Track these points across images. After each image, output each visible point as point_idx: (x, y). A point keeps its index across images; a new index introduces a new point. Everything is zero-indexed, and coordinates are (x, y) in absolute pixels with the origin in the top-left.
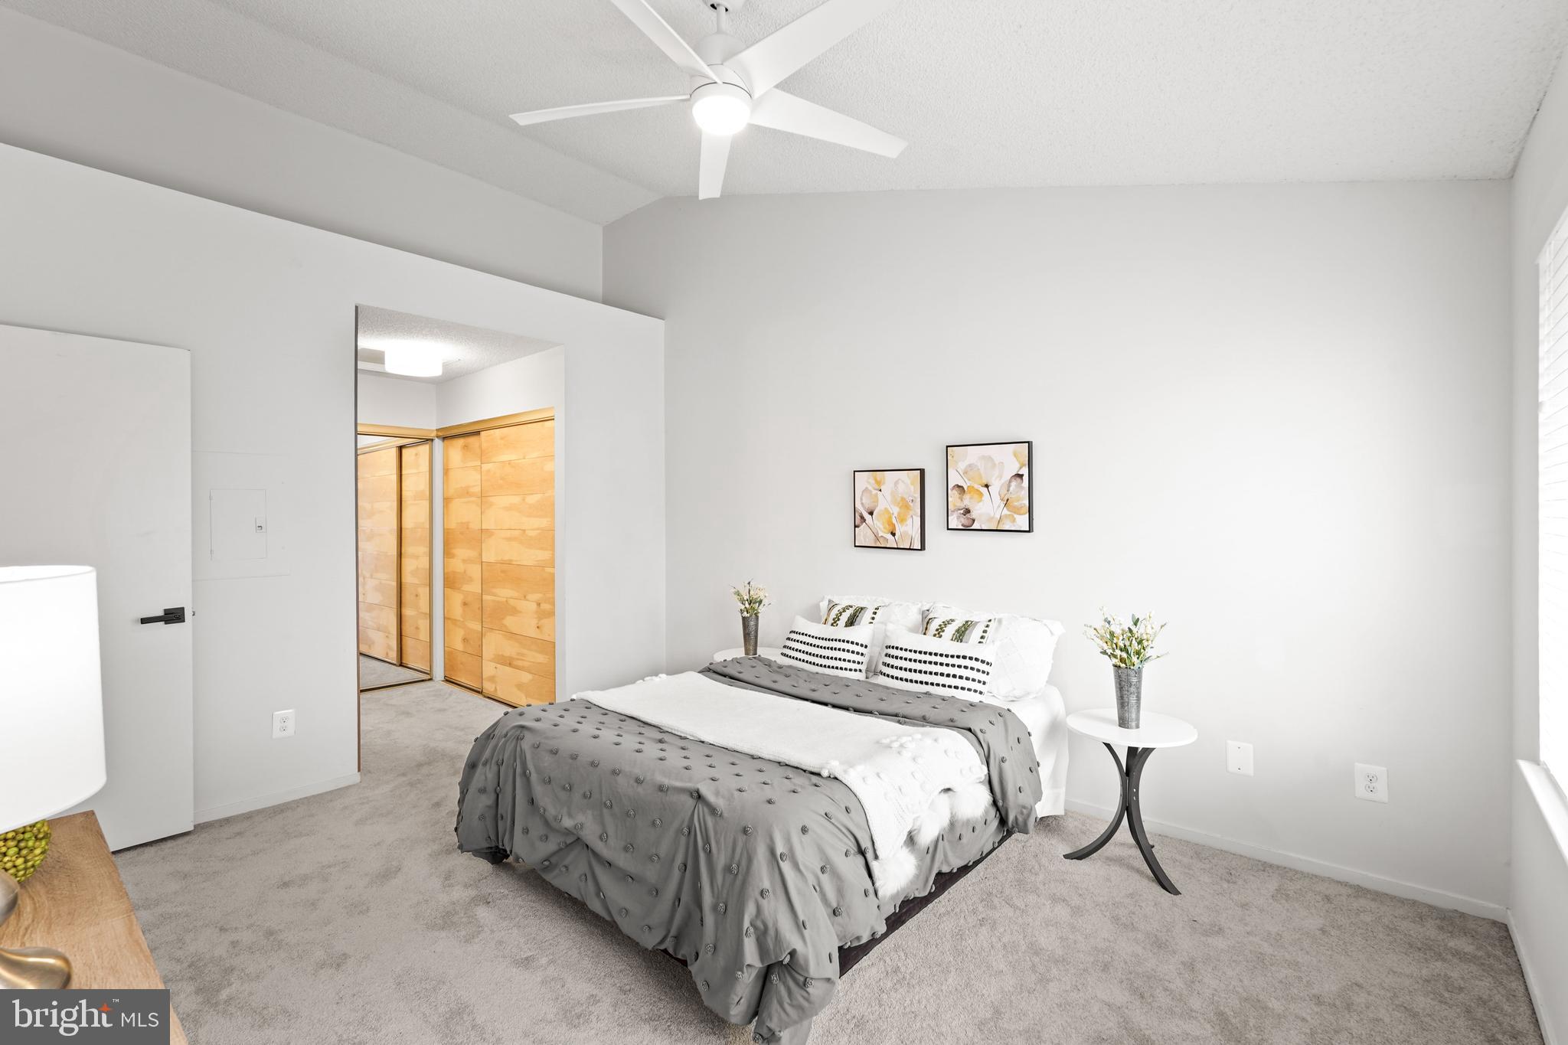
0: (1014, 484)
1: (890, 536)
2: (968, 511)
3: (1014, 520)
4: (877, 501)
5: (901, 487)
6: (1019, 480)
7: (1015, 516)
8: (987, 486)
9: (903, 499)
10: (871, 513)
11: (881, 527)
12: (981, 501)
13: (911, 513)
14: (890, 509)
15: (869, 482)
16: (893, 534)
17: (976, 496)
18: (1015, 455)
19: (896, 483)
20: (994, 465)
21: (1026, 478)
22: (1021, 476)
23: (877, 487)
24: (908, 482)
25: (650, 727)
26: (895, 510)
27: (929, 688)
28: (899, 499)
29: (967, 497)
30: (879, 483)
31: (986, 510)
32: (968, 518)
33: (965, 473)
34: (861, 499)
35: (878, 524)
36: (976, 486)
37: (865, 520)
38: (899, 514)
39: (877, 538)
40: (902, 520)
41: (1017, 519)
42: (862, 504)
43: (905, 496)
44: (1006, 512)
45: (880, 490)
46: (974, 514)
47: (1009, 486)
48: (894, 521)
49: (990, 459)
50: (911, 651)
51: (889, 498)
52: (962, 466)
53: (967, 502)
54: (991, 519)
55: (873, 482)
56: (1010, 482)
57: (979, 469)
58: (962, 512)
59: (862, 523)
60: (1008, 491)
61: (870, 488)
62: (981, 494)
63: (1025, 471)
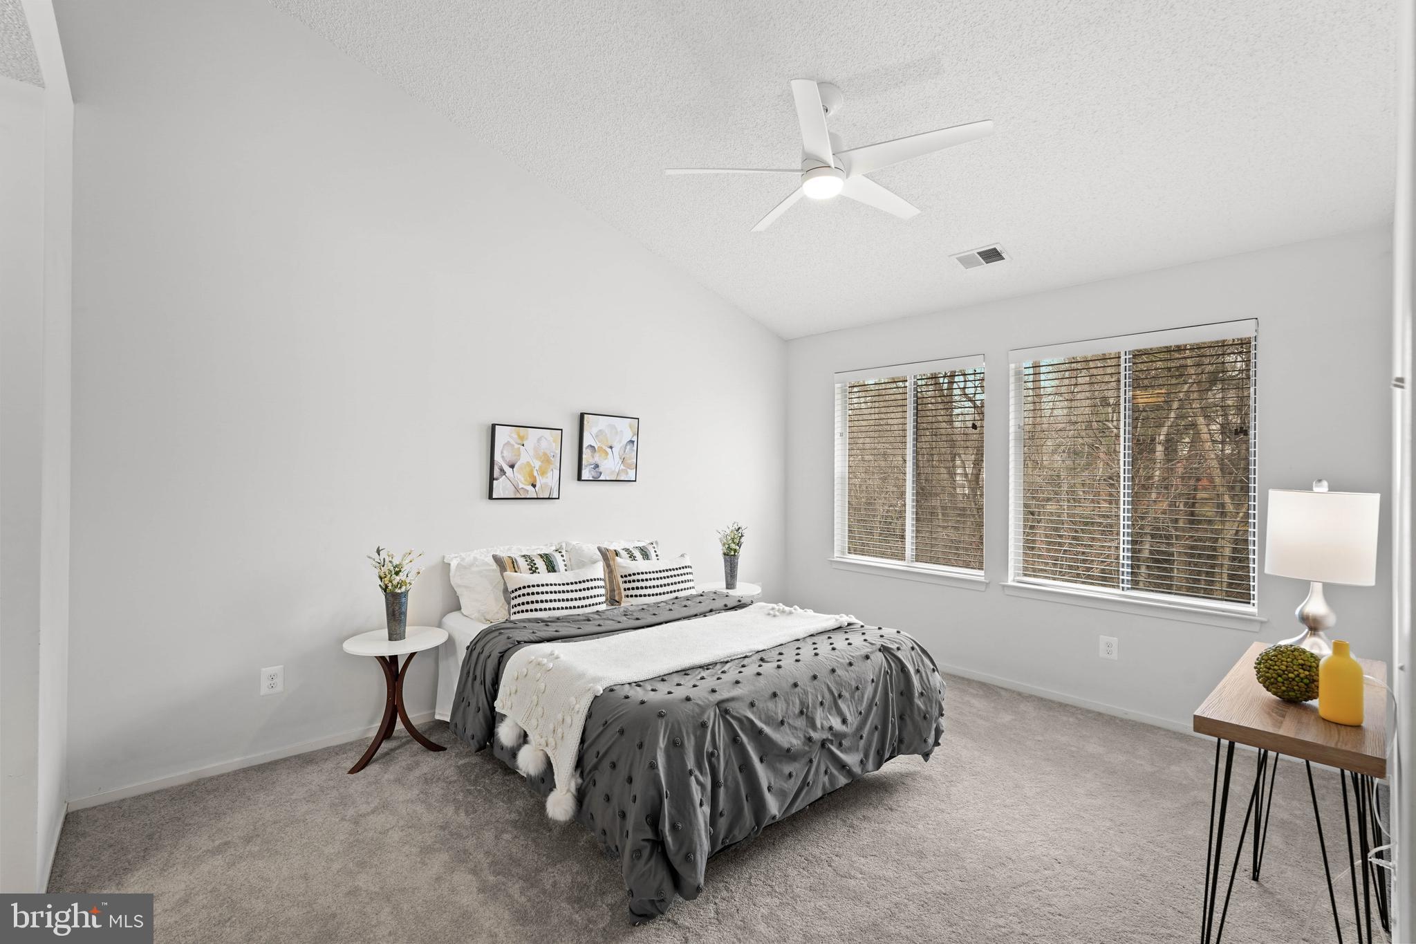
0: (628, 447)
1: (530, 488)
2: (597, 466)
3: (627, 473)
4: (519, 455)
5: (544, 444)
6: (631, 444)
7: (629, 470)
8: (611, 447)
9: (545, 454)
10: (512, 466)
11: (523, 479)
12: (606, 459)
13: (551, 467)
14: (531, 462)
15: (511, 437)
16: (534, 486)
17: (603, 455)
18: (631, 427)
19: (539, 440)
20: (617, 433)
21: (635, 443)
22: (633, 442)
23: (519, 441)
24: (551, 439)
26: (537, 464)
28: (541, 454)
29: (597, 455)
30: (522, 438)
31: (610, 466)
32: (597, 472)
33: (597, 436)
34: (502, 453)
35: (520, 476)
36: (604, 447)
37: (505, 473)
38: (540, 467)
39: (517, 490)
40: (543, 472)
41: (629, 473)
42: (503, 457)
43: (548, 452)
44: (622, 467)
45: (523, 445)
46: (601, 469)
47: (625, 448)
48: (535, 474)
49: (613, 427)
51: (531, 452)
52: (595, 431)
53: (597, 459)
54: (612, 472)
55: (516, 436)
56: (626, 445)
57: (606, 434)
58: (592, 466)
59: (502, 475)
60: (625, 452)
61: (512, 442)
62: (607, 453)
63: (635, 439)
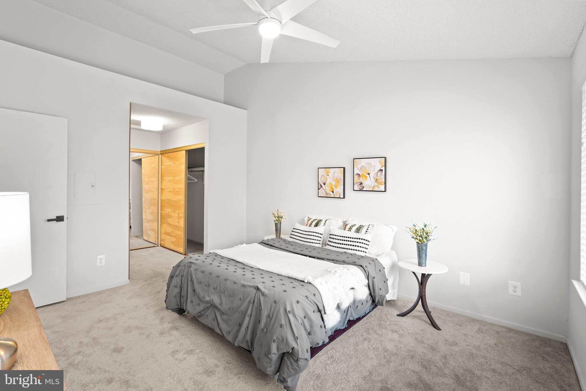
0: (379, 173)
1: (331, 193)
2: (361, 184)
3: (379, 187)
4: (327, 180)
5: (336, 174)
6: (381, 172)
7: (380, 185)
8: (369, 174)
9: (337, 179)
10: (325, 184)
11: (328, 189)
12: (366, 180)
13: (340, 184)
14: (331, 182)
15: (324, 172)
16: (333, 192)
17: (364, 178)
18: (380, 162)
19: (334, 173)
20: (372, 166)
21: (384, 171)
22: (382, 170)
23: (327, 174)
24: (339, 172)
25: (239, 263)
26: (334, 183)
27: (346, 250)
28: (335, 179)
29: (361, 178)
30: (328, 172)
31: (368, 183)
32: (361, 186)
33: (361, 169)
34: (321, 179)
35: (327, 188)
36: (365, 174)
37: (322, 187)
38: (335, 184)
39: (327, 193)
40: (336, 187)
41: (380, 187)
42: (321, 180)
43: (338, 178)
44: (376, 184)
46: (364, 185)
47: (377, 174)
48: (333, 187)
49: (370, 164)
50: (339, 236)
51: (331, 178)
52: (359, 166)
53: (361, 180)
54: (370, 187)
55: (326, 172)
56: (378, 172)
57: (366, 168)
58: (359, 184)
59: (321, 188)
60: (377, 176)
61: (324, 174)
62: (366, 177)
63: (383, 168)
